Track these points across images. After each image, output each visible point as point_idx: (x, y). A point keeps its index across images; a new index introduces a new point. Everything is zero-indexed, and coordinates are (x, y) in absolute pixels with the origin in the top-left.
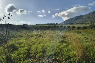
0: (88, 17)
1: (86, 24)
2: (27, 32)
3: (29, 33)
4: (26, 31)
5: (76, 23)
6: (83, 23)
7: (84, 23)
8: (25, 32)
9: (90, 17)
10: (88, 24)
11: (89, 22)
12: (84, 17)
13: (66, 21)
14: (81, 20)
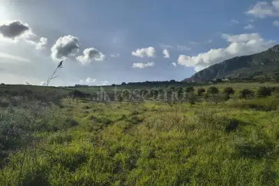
1: (262, 82)
2: (88, 108)
3: (95, 111)
5: (230, 78)
7: (255, 77)
9: (273, 60)
10: (268, 81)
11: (270, 75)
14: (244, 69)
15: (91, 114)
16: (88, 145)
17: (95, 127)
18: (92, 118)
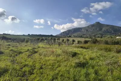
0: (87, 30)
2: (9, 45)
3: (13, 47)
4: (9, 43)
5: (74, 36)
6: (81, 37)
7: (83, 36)
8: (7, 45)
9: (89, 30)
11: (88, 35)
12: (83, 30)
13: (63, 32)
14: (79, 32)
15: (11, 48)
16: (9, 64)
17: (13, 55)
18: (12, 50)
